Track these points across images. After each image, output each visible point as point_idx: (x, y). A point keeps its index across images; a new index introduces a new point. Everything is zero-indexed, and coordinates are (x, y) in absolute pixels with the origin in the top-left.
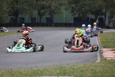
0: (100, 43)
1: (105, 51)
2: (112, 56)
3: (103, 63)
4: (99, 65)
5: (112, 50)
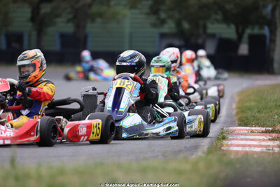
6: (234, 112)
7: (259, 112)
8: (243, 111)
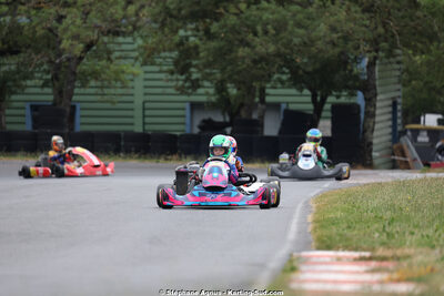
1: (322, 263)
6: (310, 228)
7: (349, 227)
8: (322, 227)
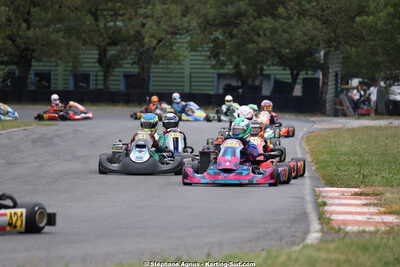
0: (314, 168)
1: (332, 198)
2: (359, 218)
3: (336, 249)
4: (323, 255)
5: (356, 194)
